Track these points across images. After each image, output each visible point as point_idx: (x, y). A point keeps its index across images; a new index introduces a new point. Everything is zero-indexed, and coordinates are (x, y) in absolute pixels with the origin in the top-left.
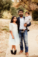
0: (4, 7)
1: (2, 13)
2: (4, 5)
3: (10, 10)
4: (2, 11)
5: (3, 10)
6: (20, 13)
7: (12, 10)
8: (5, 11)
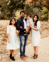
0: (17, 5)
1: (15, 13)
2: (17, 2)
3: (25, 8)
4: (14, 11)
5: (15, 9)
6: (22, 14)
7: (27, 9)
8: (18, 10)
